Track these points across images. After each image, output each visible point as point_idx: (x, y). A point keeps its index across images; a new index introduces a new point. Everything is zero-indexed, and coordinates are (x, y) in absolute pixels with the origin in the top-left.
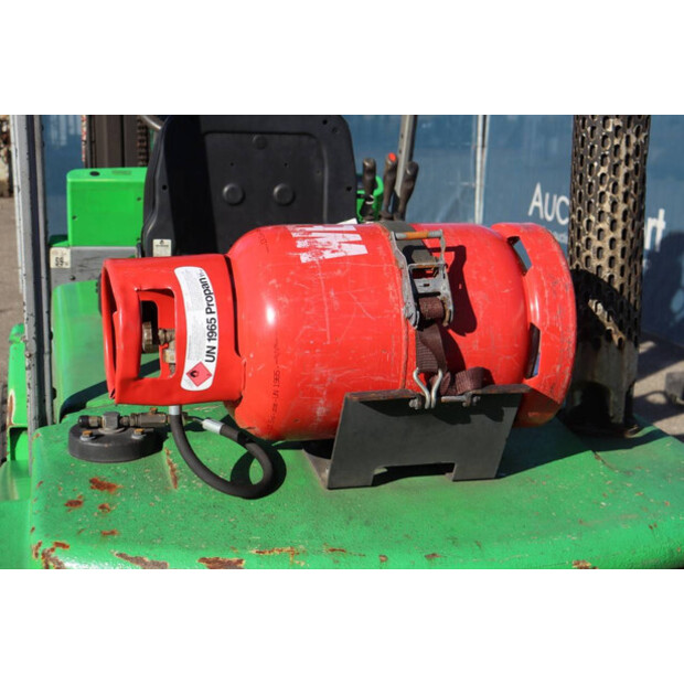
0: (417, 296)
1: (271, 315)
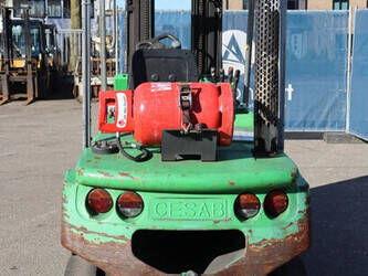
0: (182, 101)
1: (142, 107)
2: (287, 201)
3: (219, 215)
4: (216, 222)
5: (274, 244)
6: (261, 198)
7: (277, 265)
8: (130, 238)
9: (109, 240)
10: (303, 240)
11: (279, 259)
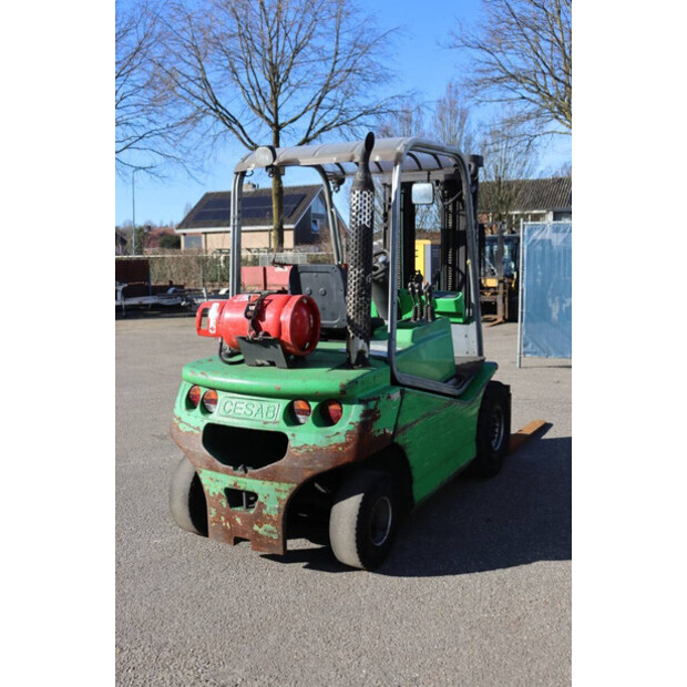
0: (247, 311)
2: (341, 411)
3: (270, 417)
4: (265, 423)
5: (316, 450)
6: (313, 405)
7: (316, 472)
8: (202, 429)
9: (191, 429)
10: (349, 451)
11: (319, 465)
